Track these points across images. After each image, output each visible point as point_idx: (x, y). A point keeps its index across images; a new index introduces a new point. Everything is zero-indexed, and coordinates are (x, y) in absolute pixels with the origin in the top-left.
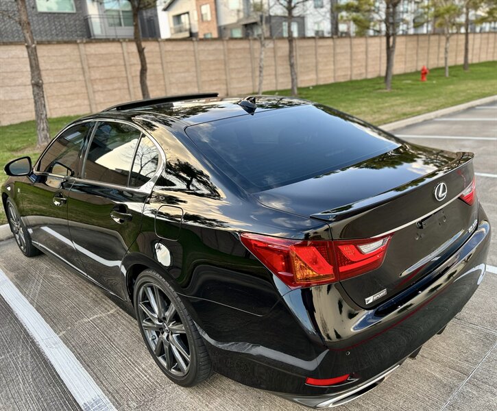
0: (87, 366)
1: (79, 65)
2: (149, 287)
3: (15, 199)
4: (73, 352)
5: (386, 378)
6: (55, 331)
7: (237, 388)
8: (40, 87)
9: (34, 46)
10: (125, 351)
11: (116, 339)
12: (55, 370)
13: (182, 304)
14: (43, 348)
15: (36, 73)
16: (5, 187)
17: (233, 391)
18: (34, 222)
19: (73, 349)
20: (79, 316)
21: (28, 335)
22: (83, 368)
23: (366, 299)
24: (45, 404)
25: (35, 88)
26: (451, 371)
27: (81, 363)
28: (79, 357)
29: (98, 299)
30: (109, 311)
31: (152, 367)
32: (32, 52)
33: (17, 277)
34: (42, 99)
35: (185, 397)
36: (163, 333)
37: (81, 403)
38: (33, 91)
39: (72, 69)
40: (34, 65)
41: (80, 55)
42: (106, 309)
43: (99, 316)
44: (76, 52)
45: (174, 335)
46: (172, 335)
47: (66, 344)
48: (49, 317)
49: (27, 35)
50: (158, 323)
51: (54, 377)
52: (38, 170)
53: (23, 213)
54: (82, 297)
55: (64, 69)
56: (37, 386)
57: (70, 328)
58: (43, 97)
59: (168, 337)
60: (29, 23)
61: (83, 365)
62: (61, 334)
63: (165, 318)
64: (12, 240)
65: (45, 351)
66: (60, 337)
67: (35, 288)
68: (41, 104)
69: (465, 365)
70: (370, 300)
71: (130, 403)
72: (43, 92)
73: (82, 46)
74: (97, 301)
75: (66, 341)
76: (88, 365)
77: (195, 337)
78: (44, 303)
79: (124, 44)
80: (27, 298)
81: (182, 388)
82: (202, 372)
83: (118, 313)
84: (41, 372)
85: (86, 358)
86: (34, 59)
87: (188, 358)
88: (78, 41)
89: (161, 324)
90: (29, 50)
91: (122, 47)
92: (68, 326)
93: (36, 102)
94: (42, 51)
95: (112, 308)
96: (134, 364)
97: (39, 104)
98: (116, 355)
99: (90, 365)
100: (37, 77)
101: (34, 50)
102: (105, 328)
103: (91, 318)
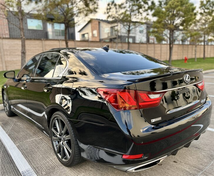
0: (26, 157)
1: (41, 48)
2: (57, 119)
3: (7, 92)
4: (21, 152)
5: (161, 161)
6: (15, 144)
7: (92, 169)
9: (24, 37)
10: (44, 152)
11: (40, 148)
12: (12, 158)
13: (70, 124)
14: (8, 150)
15: (24, 48)
16: (3, 86)
17: (90, 170)
18: (14, 103)
20: (26, 138)
21: (3, 144)
22: (24, 158)
23: (151, 120)
24: (5, 171)
25: (23, 54)
26: (194, 168)
27: (24, 156)
28: (23, 154)
29: (35, 133)
30: (39, 137)
31: (55, 159)
33: (3, 124)
35: (68, 171)
36: (61, 142)
37: (21, 171)
38: (22, 55)
39: (38, 50)
40: (23, 45)
42: (38, 137)
43: (35, 139)
44: (41, 44)
45: (65, 141)
46: (64, 141)
47: (18, 149)
48: (13, 138)
49: (22, 33)
50: (59, 136)
51: (11, 161)
52: (18, 77)
53: (10, 99)
54: (28, 132)
55: (35, 50)
56: (3, 164)
57: (21, 143)
58: (25, 58)
59: (63, 143)
60: (23, 29)
62: (17, 145)
63: (62, 134)
64: (3, 111)
65: (9, 151)
66: (16, 146)
67: (10, 128)
69: (201, 166)
70: (153, 121)
71: (42, 172)
72: (25, 56)
73: (43, 42)
75: (18, 147)
77: (74, 140)
78: (12, 133)
79: (60, 41)
80: (5, 131)
81: (67, 168)
82: (76, 158)
83: (43, 138)
84: (6, 158)
85: (26, 154)
86: (24, 43)
87: (70, 152)
88: (42, 39)
89: (60, 137)
90: (22, 39)
91: (59, 43)
92: (20, 142)
93: (22, 60)
94: (27, 42)
95: (41, 136)
96: (47, 157)
97: (23, 60)
98: (39, 154)
99: (27, 157)
100: (23, 50)
101: (24, 39)
102: (37, 144)
103: (31, 140)
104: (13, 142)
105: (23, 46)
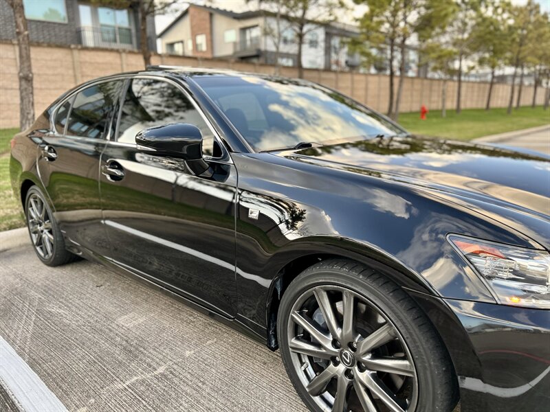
1: (71, 72)
8: (29, 81)
9: (26, 33)
15: (26, 65)
25: (23, 82)
29: (132, 349)
30: (155, 369)
32: (23, 40)
34: (31, 95)
38: (21, 86)
39: (63, 75)
40: (24, 55)
41: (73, 62)
42: (149, 365)
43: (139, 378)
44: (69, 58)
49: (20, 21)
54: (104, 345)
55: (53, 75)
58: (32, 93)
67: (25, 329)
68: (29, 101)
72: (32, 87)
73: (76, 53)
74: (130, 352)
79: (124, 55)
83: (171, 372)
88: (73, 46)
90: (21, 37)
91: (121, 58)
92: (89, 397)
93: (22, 99)
94: (35, 53)
97: (26, 101)
100: (26, 69)
101: (26, 38)
102: (157, 401)
103: (128, 383)
104: (60, 398)
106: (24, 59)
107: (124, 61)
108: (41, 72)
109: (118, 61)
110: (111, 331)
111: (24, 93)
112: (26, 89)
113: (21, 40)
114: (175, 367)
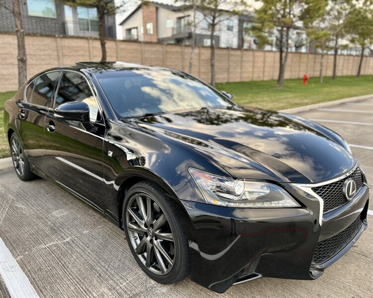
1: (55, 53)
4: (28, 277)
6: (13, 255)
8: (24, 62)
9: (22, 31)
10: (78, 278)
11: (70, 266)
12: (9, 294)
15: (22, 51)
19: (28, 273)
20: (37, 242)
22: (36, 294)
25: (20, 63)
27: (35, 288)
28: (33, 282)
29: (56, 228)
30: (64, 239)
34: (25, 71)
38: (19, 65)
39: (50, 55)
40: (21, 45)
41: (57, 46)
42: (62, 237)
43: (55, 243)
44: (54, 44)
47: (22, 268)
48: (10, 242)
49: (18, 23)
54: (41, 225)
55: (44, 55)
57: (27, 253)
58: (26, 70)
60: (20, 14)
61: (36, 290)
62: (18, 258)
66: (17, 261)
68: (24, 75)
72: (26, 66)
73: (59, 40)
74: (54, 230)
75: (22, 265)
76: (41, 291)
79: (90, 41)
83: (73, 241)
85: (40, 283)
86: (22, 41)
88: (57, 36)
90: (19, 34)
91: (89, 43)
92: (25, 251)
93: (19, 74)
94: (28, 41)
95: (67, 237)
96: (85, 292)
97: (22, 75)
98: (68, 282)
99: (43, 290)
100: (22, 54)
101: (22, 34)
102: (60, 255)
103: (48, 245)
104: (11, 251)
105: (21, 47)
106: (21, 48)
107: (91, 45)
108: (36, 54)
109: (87, 45)
110: (47, 218)
111: (21, 70)
112: (22, 67)
113: (19, 35)
114: (76, 238)
